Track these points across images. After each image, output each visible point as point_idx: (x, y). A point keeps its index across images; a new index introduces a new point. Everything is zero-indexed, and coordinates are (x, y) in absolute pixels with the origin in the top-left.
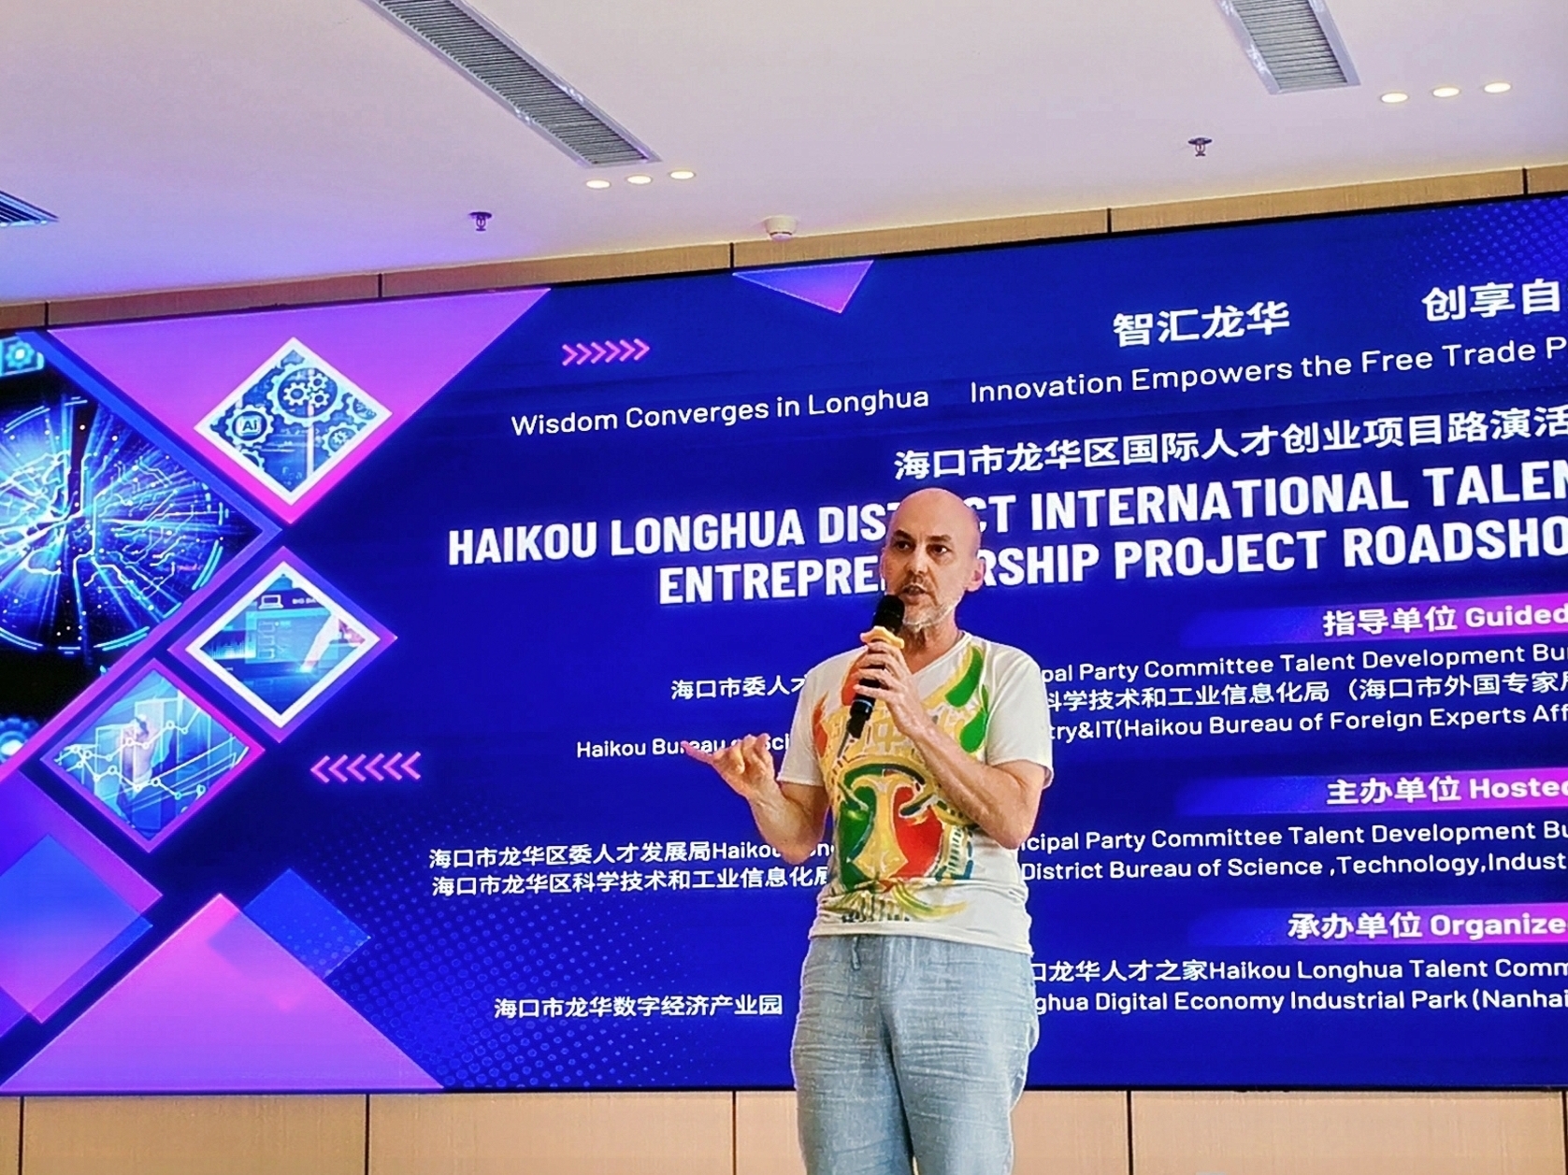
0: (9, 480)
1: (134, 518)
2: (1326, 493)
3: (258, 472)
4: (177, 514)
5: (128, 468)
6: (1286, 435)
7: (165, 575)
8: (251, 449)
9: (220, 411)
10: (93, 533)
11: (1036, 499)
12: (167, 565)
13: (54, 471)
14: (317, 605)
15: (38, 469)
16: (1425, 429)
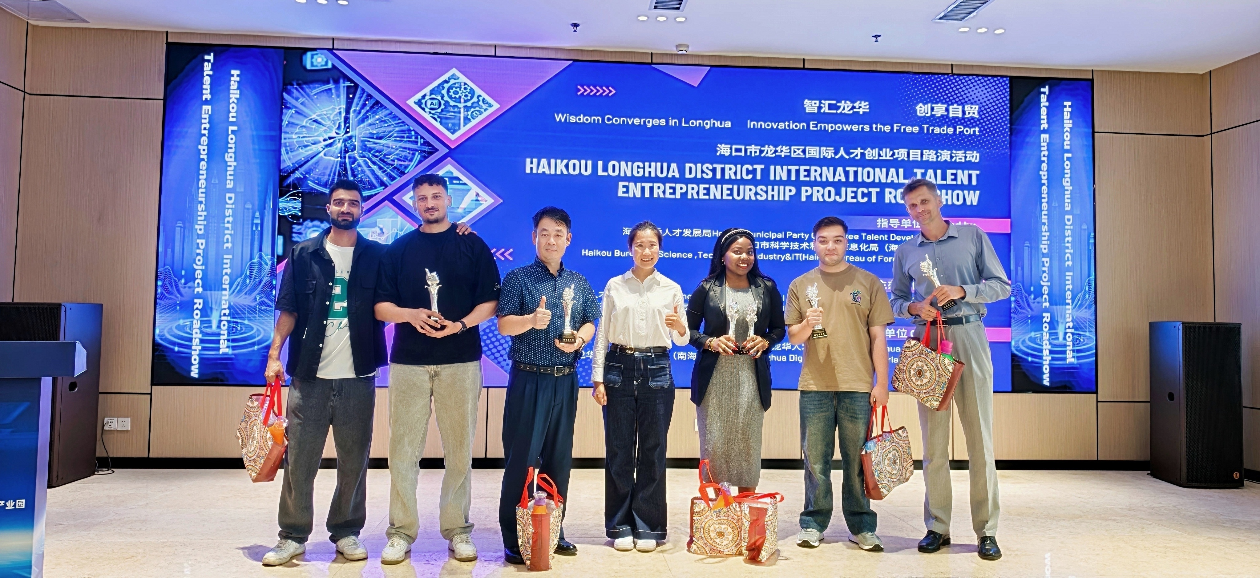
0: (314, 116)
1: (377, 138)
2: (880, 175)
3: (437, 124)
4: (398, 139)
5: (374, 116)
6: (866, 152)
7: (392, 165)
8: (433, 114)
9: (419, 96)
10: (356, 143)
11: (772, 167)
12: (393, 161)
13: (336, 114)
14: (465, 184)
15: (328, 112)
16: (915, 154)
